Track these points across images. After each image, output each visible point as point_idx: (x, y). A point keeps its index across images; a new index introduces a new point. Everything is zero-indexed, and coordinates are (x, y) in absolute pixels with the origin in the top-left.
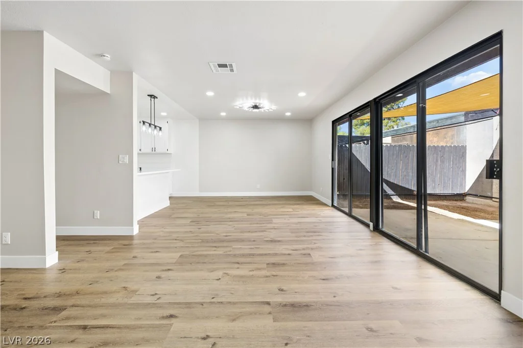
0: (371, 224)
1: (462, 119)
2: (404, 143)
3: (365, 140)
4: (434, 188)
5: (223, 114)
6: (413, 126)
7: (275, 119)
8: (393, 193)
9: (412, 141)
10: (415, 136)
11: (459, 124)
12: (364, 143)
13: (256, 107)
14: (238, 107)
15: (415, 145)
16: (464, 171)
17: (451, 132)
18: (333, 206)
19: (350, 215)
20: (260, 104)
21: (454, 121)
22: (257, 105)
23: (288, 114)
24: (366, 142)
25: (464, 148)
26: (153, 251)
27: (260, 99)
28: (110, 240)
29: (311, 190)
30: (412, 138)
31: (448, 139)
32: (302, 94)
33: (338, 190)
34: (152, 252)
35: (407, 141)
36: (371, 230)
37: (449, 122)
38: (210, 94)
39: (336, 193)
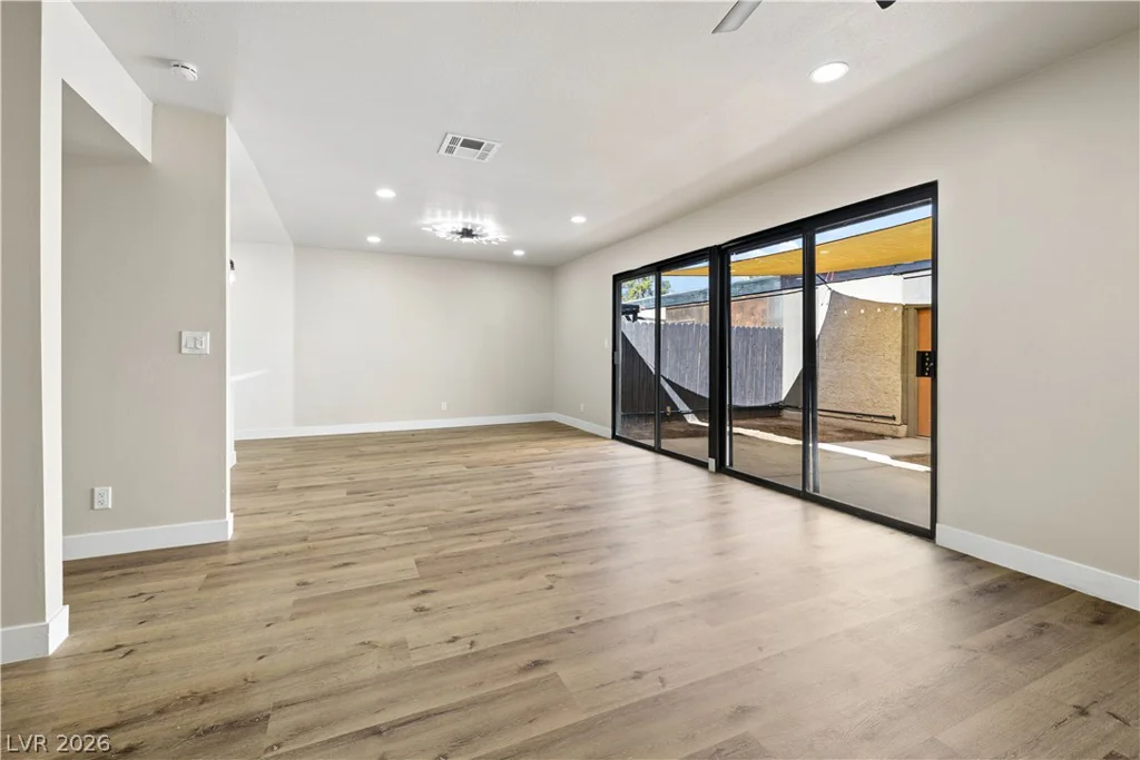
0: (712, 463)
1: (777, 285)
2: (689, 320)
3: (630, 313)
4: (744, 398)
5: (374, 240)
6: (703, 292)
7: (498, 262)
8: (687, 409)
9: (701, 317)
10: (706, 308)
11: (772, 293)
12: (629, 319)
13: (467, 233)
14: (430, 230)
15: (708, 324)
16: (780, 369)
17: (761, 305)
18: (614, 437)
19: (657, 450)
20: (475, 226)
21: (766, 287)
22: (469, 228)
23: (519, 253)
24: (631, 316)
25: (780, 331)
26: (335, 563)
27: (474, 216)
28: (181, 558)
29: (551, 409)
30: (700, 312)
31: (757, 317)
32: (578, 219)
33: (623, 410)
34: (335, 567)
35: (692, 317)
36: (711, 472)
37: (758, 289)
38: (386, 193)
39: (619, 413)
